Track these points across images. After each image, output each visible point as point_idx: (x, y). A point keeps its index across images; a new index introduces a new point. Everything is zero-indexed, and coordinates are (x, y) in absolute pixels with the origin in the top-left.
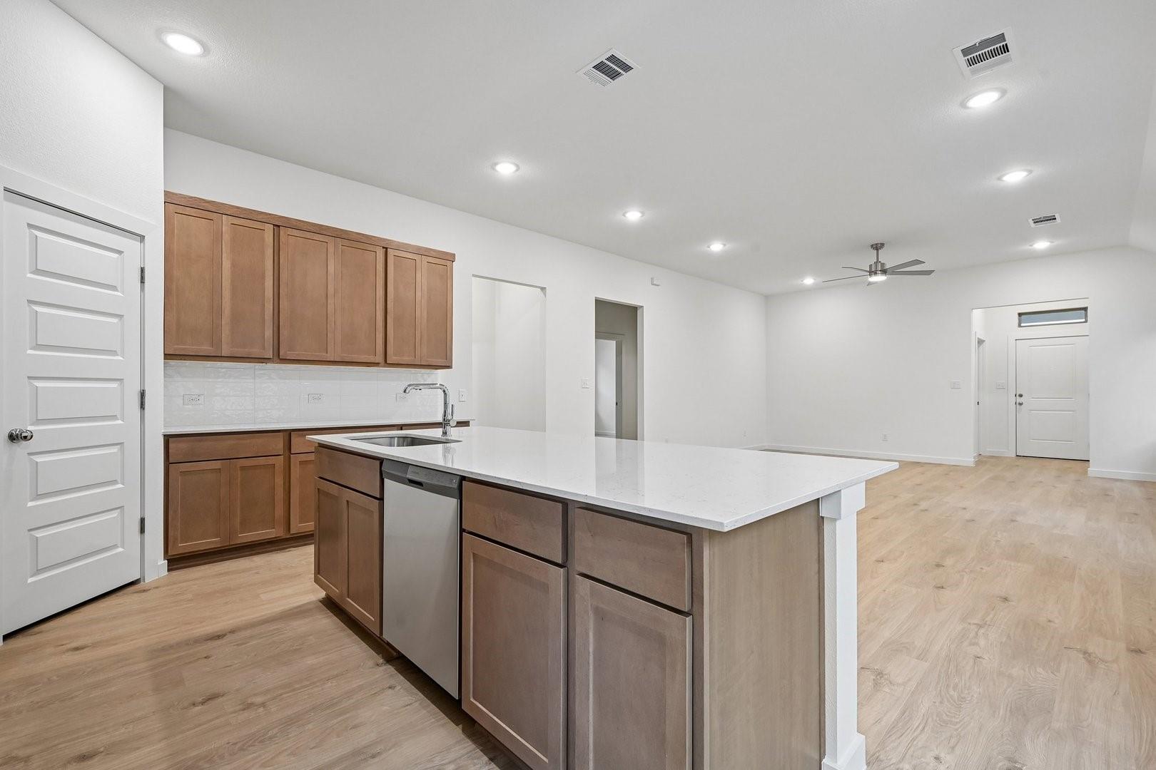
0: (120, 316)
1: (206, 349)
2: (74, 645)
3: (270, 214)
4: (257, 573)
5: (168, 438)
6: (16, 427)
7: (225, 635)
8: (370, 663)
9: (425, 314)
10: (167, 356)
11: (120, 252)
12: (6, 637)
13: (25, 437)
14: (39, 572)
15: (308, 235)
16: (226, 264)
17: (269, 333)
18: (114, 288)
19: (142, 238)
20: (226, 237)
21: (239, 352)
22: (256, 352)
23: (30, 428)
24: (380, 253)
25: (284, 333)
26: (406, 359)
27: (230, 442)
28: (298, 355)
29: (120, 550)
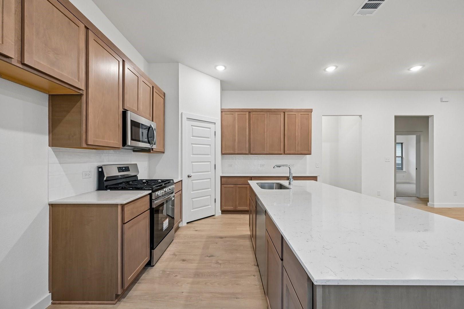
0: (210, 145)
1: (232, 152)
2: (196, 229)
3: (248, 109)
4: (240, 220)
5: (221, 177)
6: (189, 174)
7: (223, 238)
8: (253, 263)
9: (299, 134)
10: (222, 154)
11: (210, 128)
12: (187, 223)
13: (190, 176)
14: (193, 209)
15: (259, 113)
16: (237, 126)
17: (247, 146)
18: (209, 138)
19: (215, 123)
20: (236, 118)
21: (240, 152)
22: (244, 152)
23: (192, 174)
24: (282, 114)
25: (252, 145)
26: (292, 152)
27: (236, 179)
28: (256, 152)
29: (210, 206)
